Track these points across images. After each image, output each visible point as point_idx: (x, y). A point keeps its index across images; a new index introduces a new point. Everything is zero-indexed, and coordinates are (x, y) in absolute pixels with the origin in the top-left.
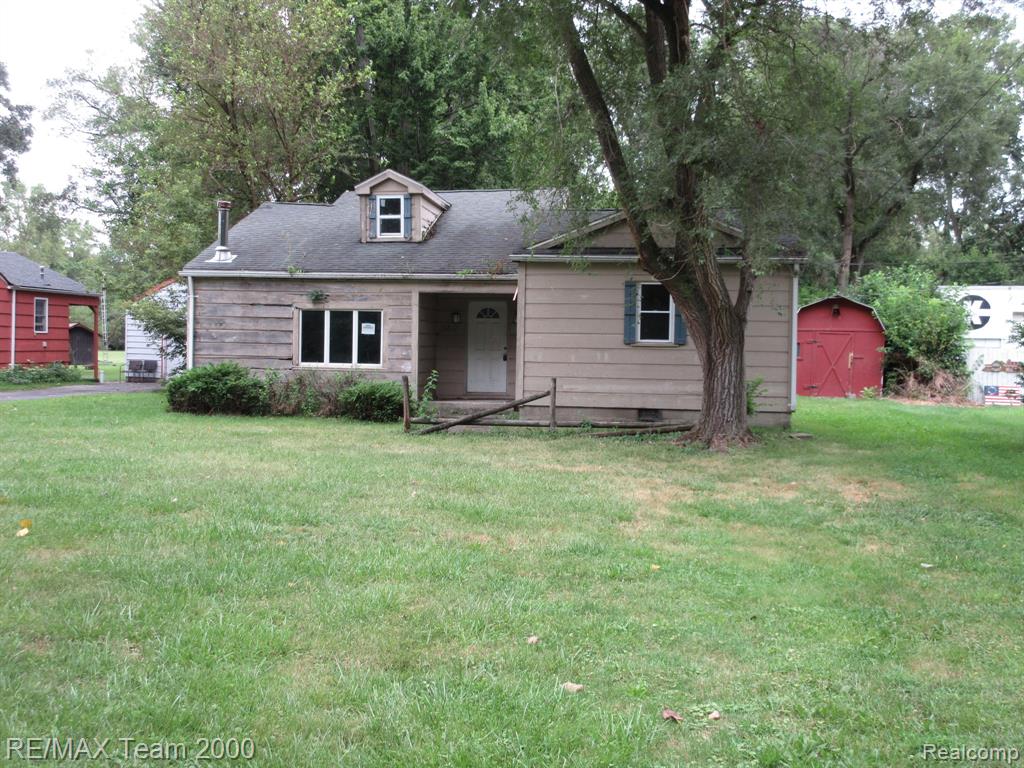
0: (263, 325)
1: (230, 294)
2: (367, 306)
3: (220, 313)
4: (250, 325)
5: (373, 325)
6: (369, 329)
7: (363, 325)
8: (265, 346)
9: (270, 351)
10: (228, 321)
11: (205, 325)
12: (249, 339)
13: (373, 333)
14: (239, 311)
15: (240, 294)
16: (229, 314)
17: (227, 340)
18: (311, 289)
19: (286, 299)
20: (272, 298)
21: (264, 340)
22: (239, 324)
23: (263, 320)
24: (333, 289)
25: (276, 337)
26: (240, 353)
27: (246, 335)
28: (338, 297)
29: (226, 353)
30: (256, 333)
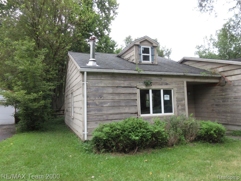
0: (122, 97)
1: (106, 82)
2: (166, 87)
3: (100, 92)
4: (117, 98)
5: (169, 96)
6: (167, 98)
7: (165, 96)
8: (124, 107)
9: (127, 110)
10: (104, 95)
11: (91, 98)
12: (116, 104)
13: (169, 99)
14: (110, 90)
15: (110, 81)
16: (105, 92)
17: (104, 106)
18: (144, 79)
19: (134, 84)
20: (126, 83)
21: (123, 104)
22: (111, 97)
23: (122, 95)
24: (154, 79)
25: (130, 103)
26: (111, 112)
27: (114, 102)
28: (156, 83)
29: (105, 112)
30: (119, 101)
